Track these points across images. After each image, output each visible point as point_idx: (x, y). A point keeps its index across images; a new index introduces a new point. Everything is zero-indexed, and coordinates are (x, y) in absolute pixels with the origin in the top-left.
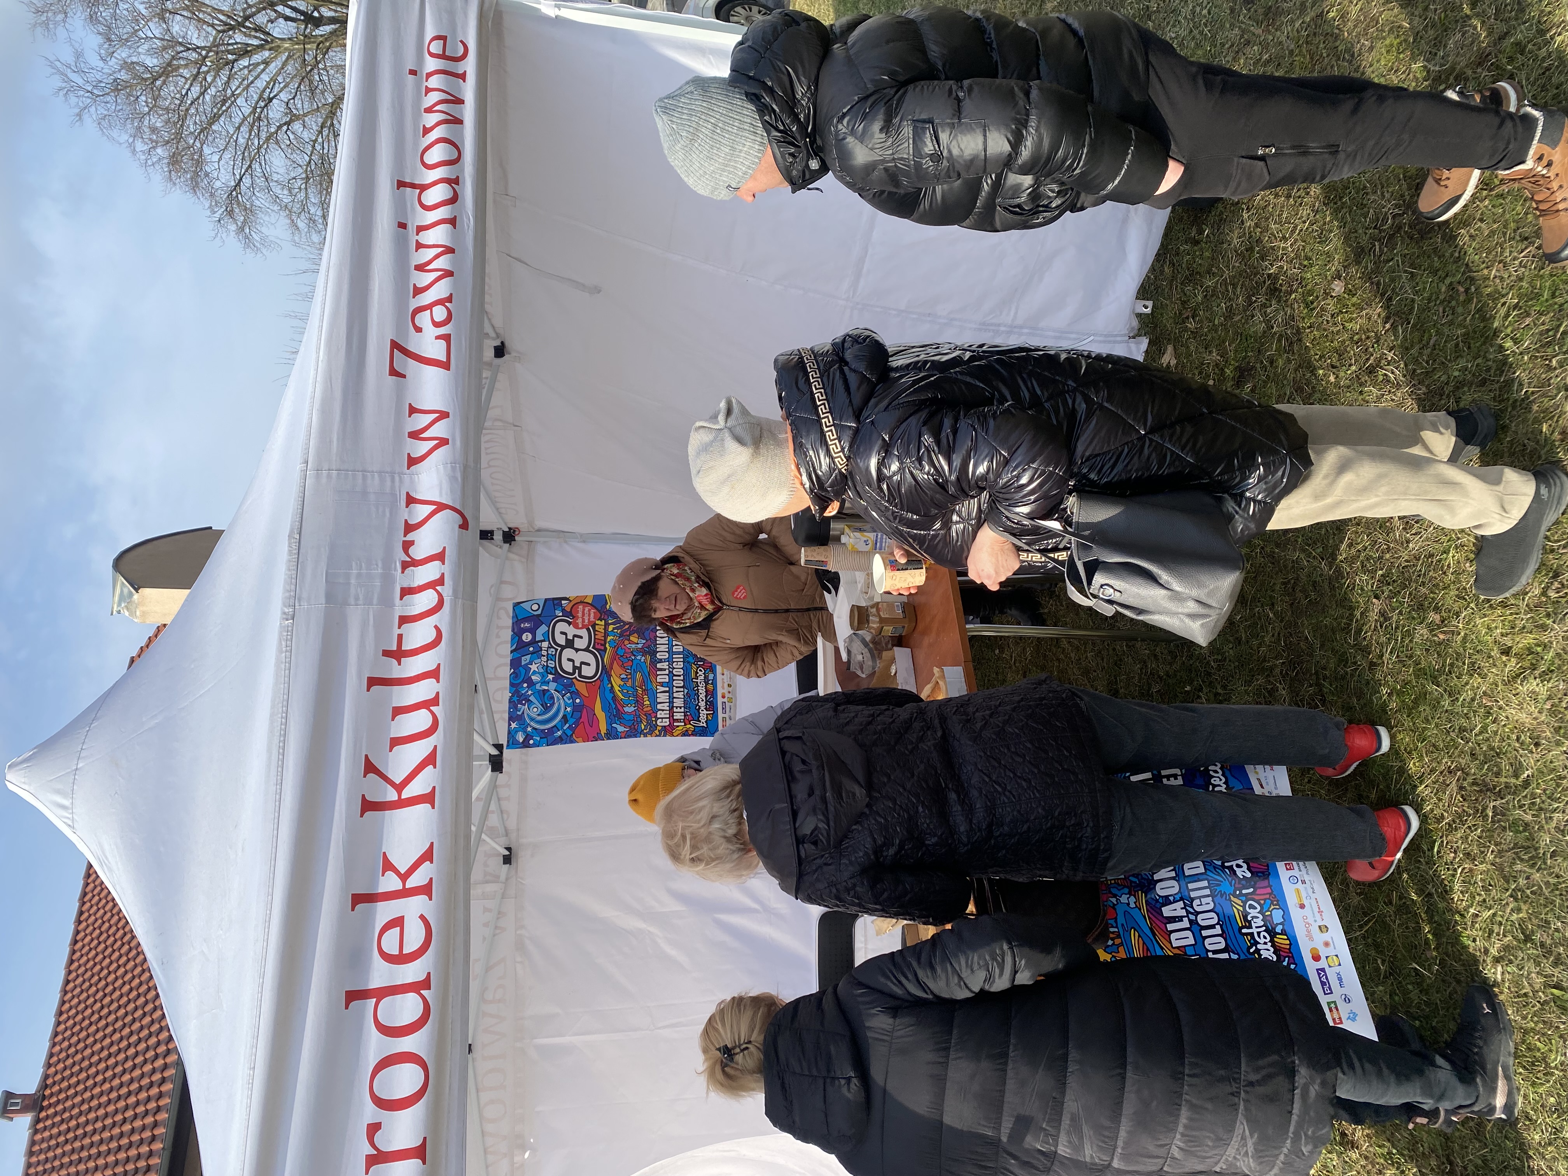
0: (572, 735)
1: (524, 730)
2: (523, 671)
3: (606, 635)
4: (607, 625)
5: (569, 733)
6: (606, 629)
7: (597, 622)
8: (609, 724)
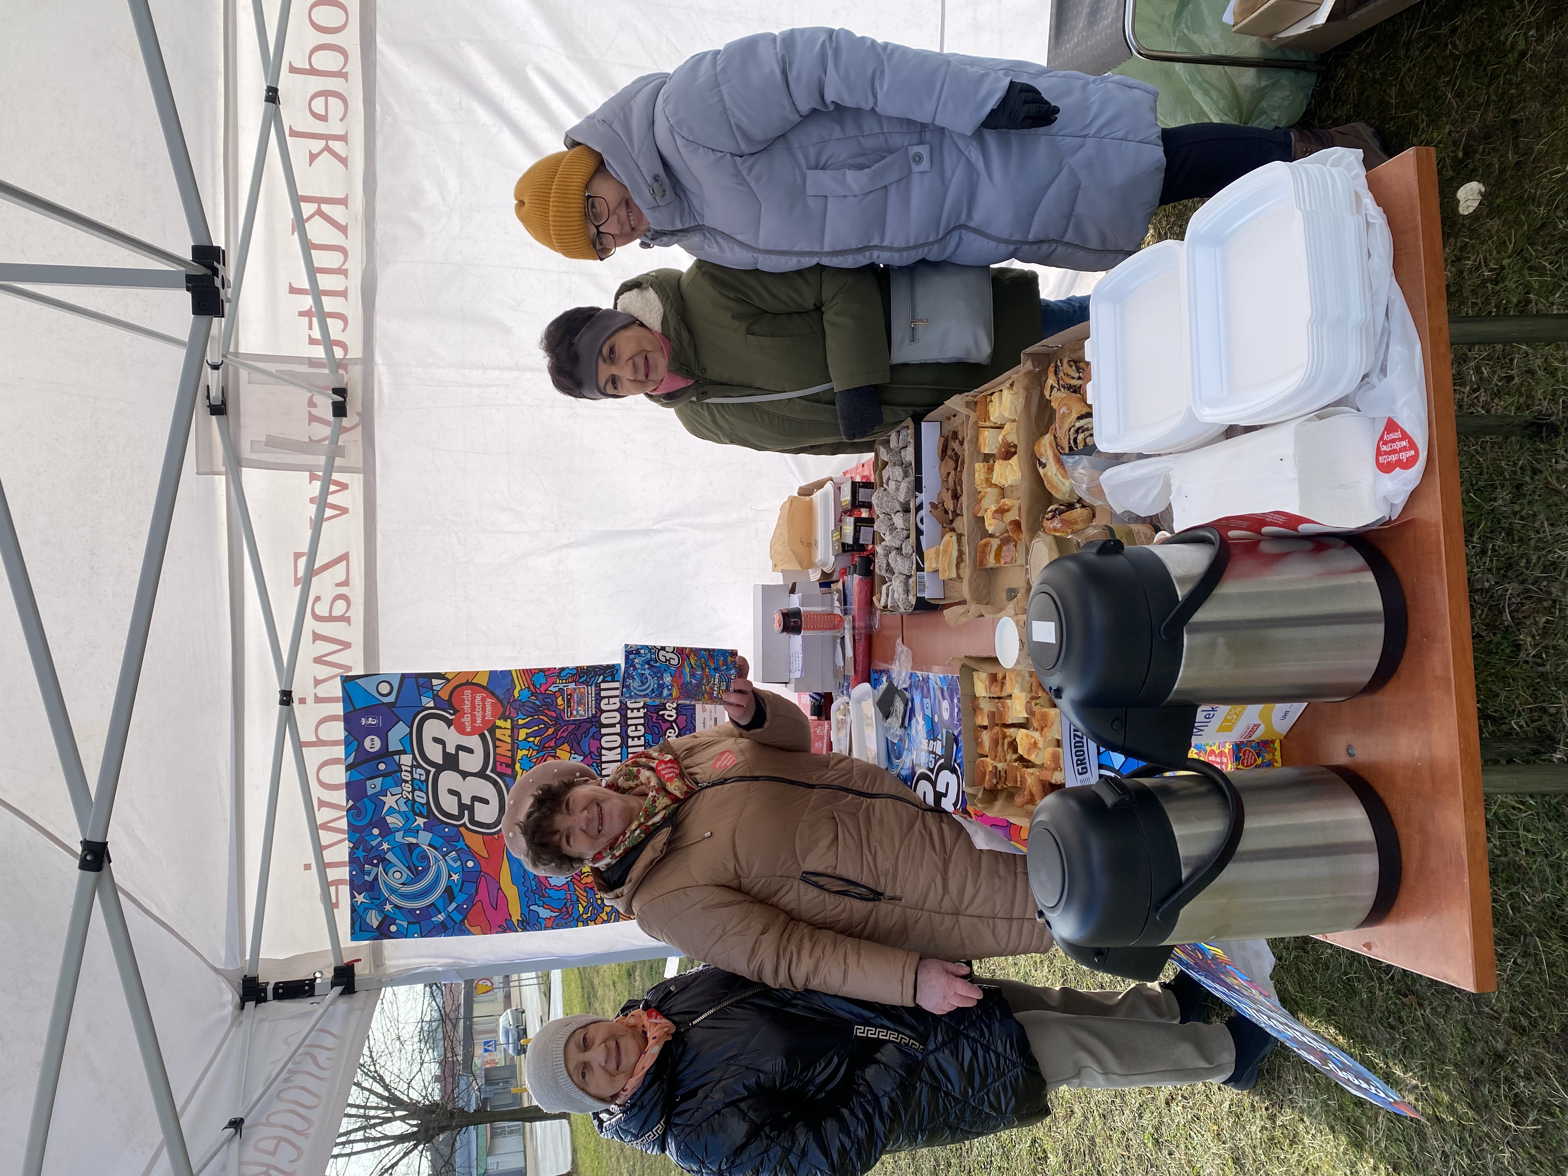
0: (463, 921)
1: (381, 910)
2: (371, 807)
3: (515, 745)
4: (515, 728)
5: (458, 917)
6: (514, 736)
7: (499, 723)
8: (525, 905)
